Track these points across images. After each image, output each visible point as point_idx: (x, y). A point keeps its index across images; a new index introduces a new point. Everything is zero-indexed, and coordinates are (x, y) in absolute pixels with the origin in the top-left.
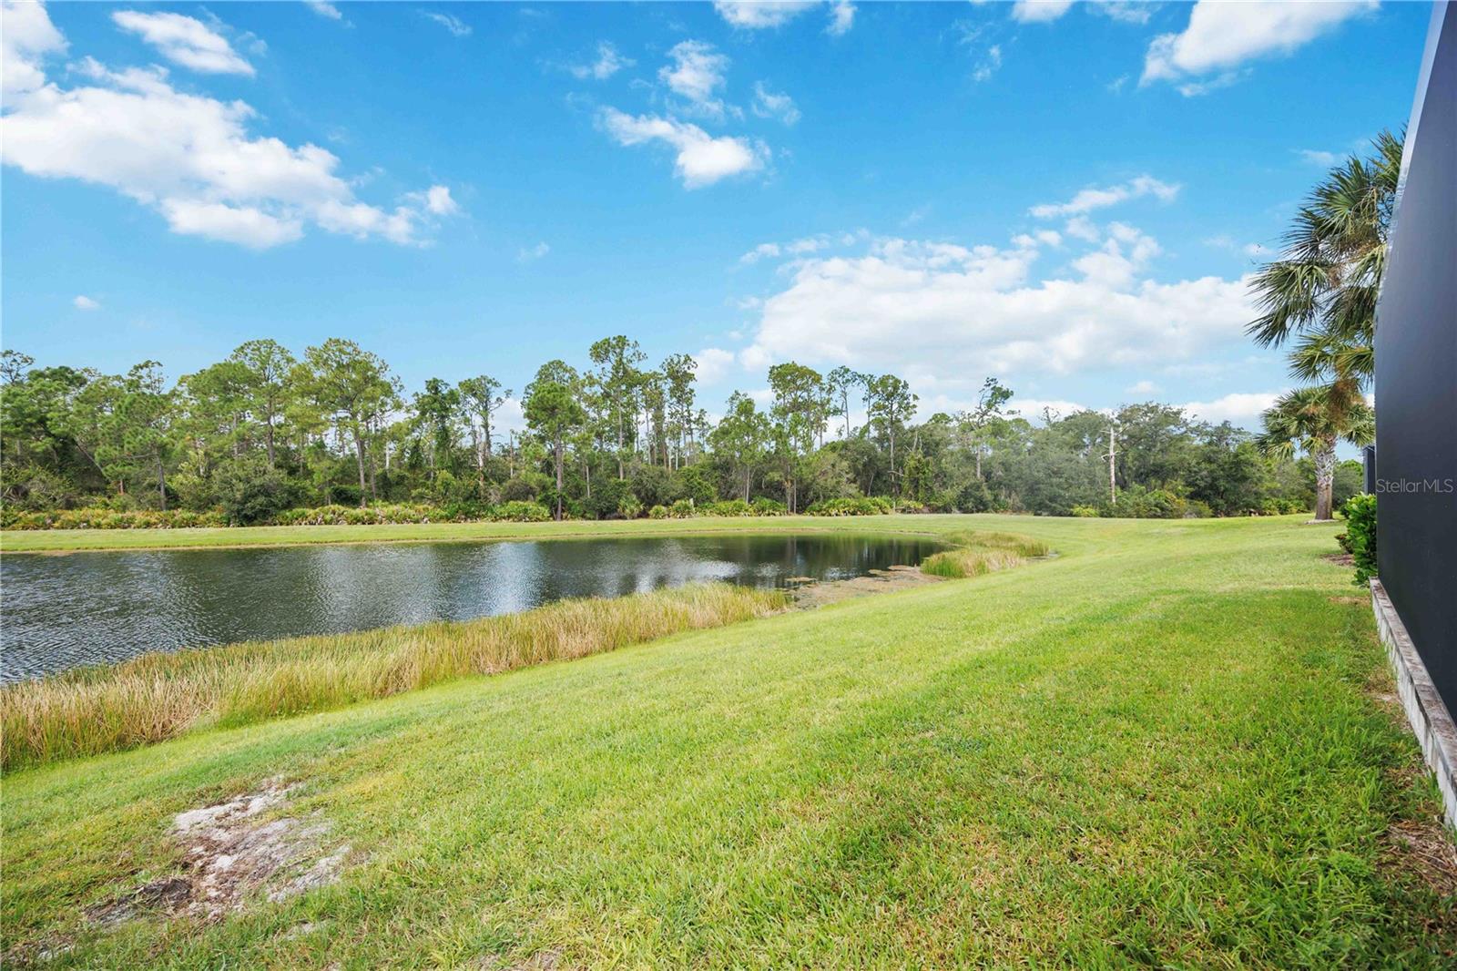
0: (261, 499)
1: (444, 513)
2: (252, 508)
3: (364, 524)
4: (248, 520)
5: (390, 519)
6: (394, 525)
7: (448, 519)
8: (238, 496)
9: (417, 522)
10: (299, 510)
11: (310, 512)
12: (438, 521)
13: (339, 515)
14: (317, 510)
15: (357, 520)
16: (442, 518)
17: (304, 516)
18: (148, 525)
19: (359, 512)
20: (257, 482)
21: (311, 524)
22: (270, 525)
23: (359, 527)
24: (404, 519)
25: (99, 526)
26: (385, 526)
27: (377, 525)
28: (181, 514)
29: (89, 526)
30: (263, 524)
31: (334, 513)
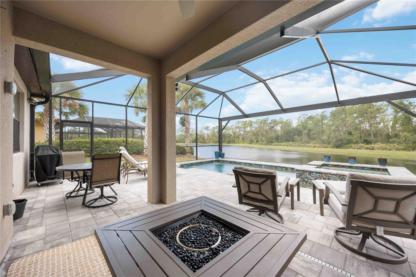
0: (340, 142)
1: (401, 147)
2: (338, 144)
3: (370, 150)
4: (338, 147)
5: (379, 149)
6: (380, 150)
7: (403, 149)
8: (334, 141)
9: (389, 150)
10: (350, 145)
11: (353, 145)
12: (399, 150)
13: (362, 147)
14: (355, 145)
15: (367, 148)
16: (401, 149)
17: (351, 147)
18: (319, 147)
19: (369, 146)
20: (339, 138)
21: (353, 149)
22: (343, 148)
23: (368, 150)
24: (385, 149)
25: (311, 147)
26: (377, 151)
27: (375, 150)
28: (325, 145)
29: (310, 147)
30: (341, 148)
31: (360, 146)
